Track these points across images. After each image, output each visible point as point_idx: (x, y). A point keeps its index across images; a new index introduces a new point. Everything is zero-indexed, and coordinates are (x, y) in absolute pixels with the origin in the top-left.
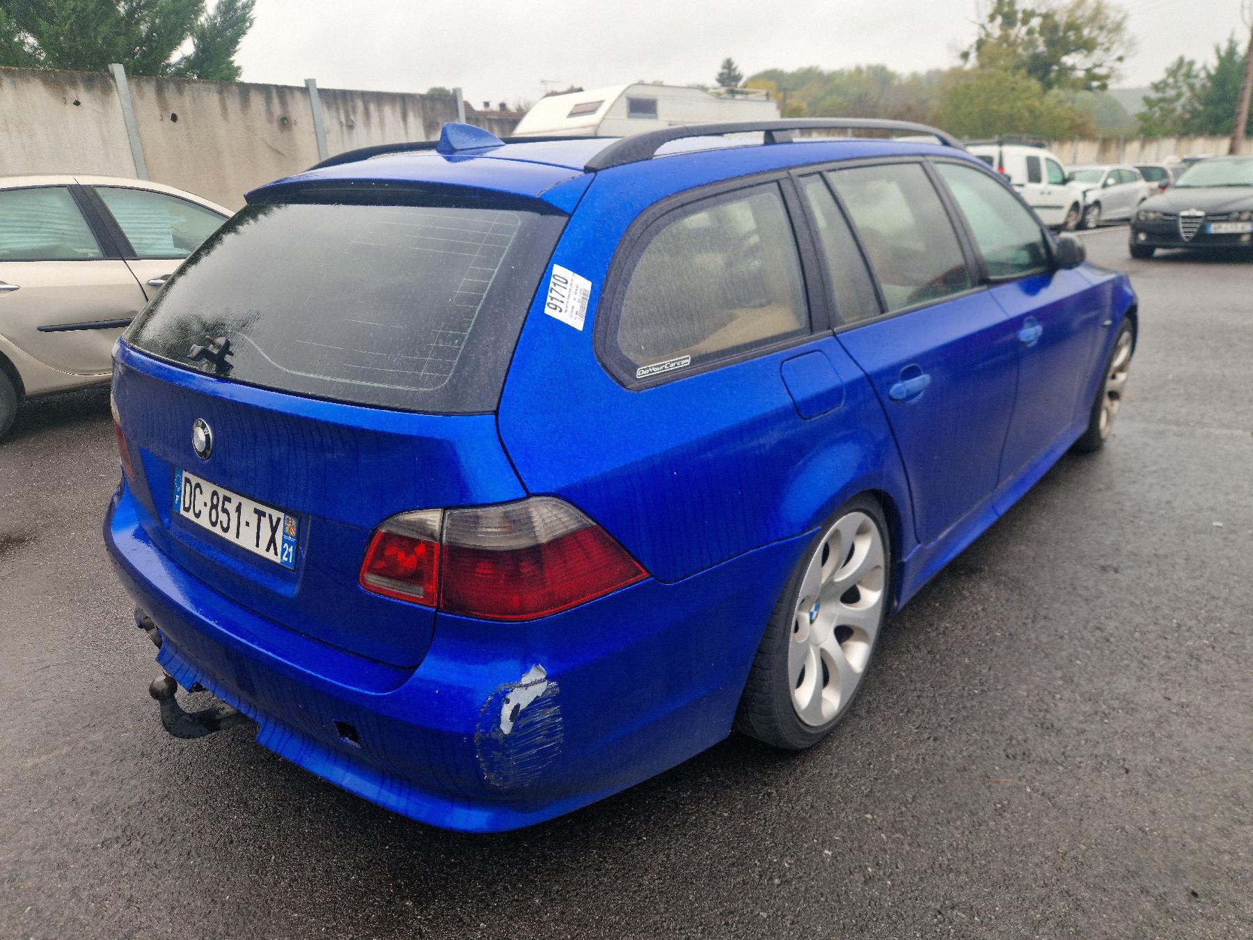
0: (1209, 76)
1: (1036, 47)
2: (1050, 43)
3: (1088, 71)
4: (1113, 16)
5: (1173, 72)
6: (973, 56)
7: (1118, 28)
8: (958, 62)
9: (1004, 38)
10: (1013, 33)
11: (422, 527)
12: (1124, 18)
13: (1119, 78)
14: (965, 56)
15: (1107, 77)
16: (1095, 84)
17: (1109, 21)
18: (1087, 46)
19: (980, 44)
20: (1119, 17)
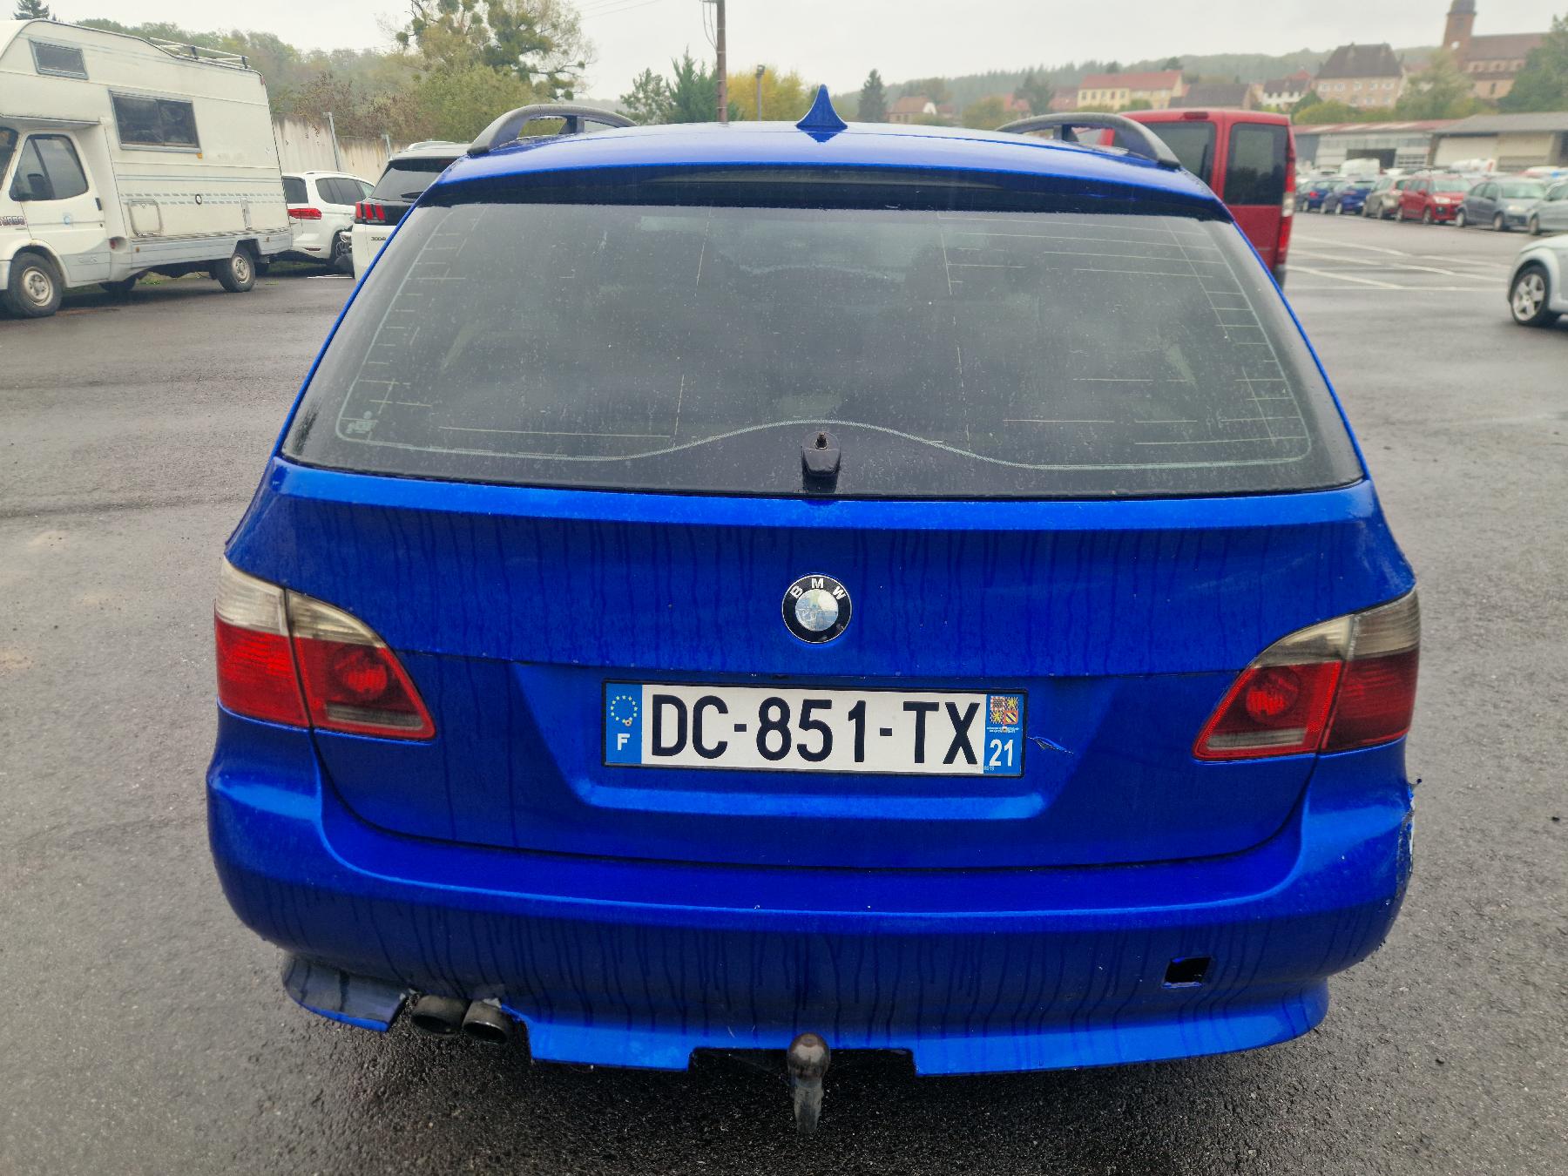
0: (673, 94)
1: (486, 39)
2: (502, 36)
3: (550, 75)
4: (565, 16)
5: (642, 86)
6: (412, 40)
7: (572, 29)
8: (397, 46)
9: (445, 23)
10: (456, 18)
11: (1320, 645)
12: (576, 19)
13: (584, 87)
14: (403, 38)
15: (571, 84)
16: (560, 92)
17: (561, 20)
18: (544, 46)
19: (419, 26)
20: (571, 17)
